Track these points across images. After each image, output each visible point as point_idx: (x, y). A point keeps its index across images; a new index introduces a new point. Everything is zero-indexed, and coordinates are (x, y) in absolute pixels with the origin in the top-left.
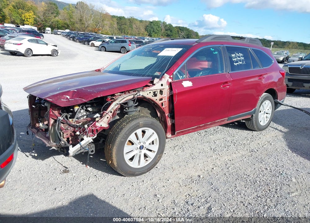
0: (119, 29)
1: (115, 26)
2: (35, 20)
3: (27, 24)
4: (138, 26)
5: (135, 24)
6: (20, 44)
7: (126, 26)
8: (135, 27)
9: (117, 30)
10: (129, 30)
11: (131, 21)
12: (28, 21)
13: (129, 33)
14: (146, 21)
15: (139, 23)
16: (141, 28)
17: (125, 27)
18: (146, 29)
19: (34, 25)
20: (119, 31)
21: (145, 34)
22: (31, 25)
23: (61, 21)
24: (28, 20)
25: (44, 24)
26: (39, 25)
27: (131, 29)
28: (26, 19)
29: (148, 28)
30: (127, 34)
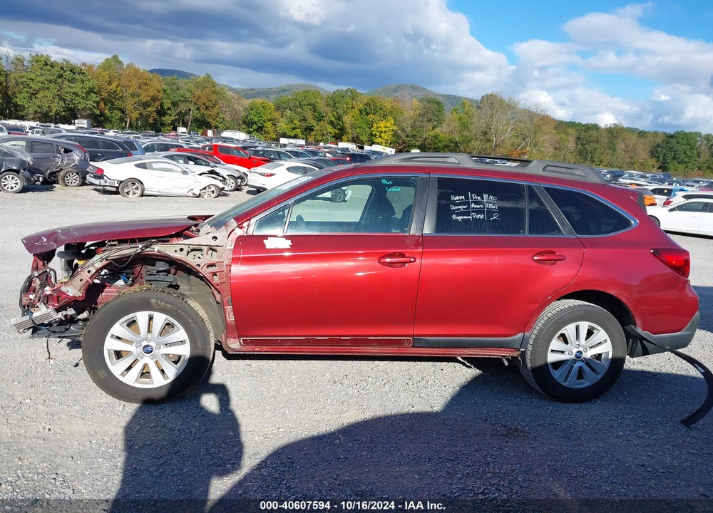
0: (581, 153)
1: (569, 145)
2: (394, 135)
3: (378, 144)
4: (631, 145)
5: (623, 140)
6: (271, 175)
7: (598, 146)
8: (624, 147)
9: (574, 154)
10: (604, 156)
11: (615, 135)
12: (381, 138)
13: (606, 160)
14: (655, 133)
15: (635, 136)
16: (640, 150)
17: (596, 148)
18: (653, 153)
19: (391, 145)
20: (578, 157)
21: (650, 163)
22: (386, 146)
23: (443, 136)
24: (382, 135)
25: (409, 141)
26: (400, 145)
27: (611, 152)
28: (378, 134)
29: (659, 149)
30: (599, 165)
